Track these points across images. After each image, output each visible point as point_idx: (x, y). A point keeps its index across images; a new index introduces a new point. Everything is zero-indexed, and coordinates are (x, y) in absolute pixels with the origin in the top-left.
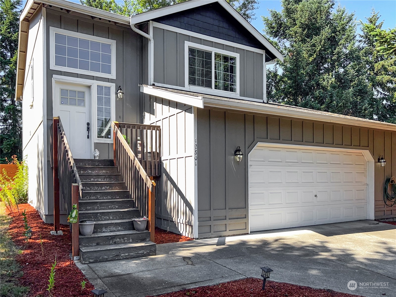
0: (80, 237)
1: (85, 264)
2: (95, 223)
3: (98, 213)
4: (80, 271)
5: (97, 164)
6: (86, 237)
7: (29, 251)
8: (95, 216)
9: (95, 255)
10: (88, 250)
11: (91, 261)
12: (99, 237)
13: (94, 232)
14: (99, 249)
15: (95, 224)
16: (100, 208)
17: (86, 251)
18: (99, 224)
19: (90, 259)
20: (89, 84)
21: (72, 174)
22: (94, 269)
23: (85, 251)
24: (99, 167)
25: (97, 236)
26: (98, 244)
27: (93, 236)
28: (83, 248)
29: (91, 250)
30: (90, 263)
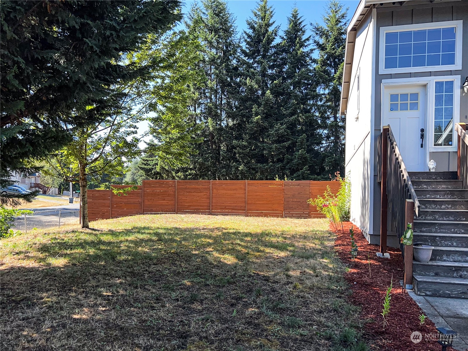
0: (415, 262)
1: (419, 295)
2: (433, 248)
3: (436, 236)
4: (415, 302)
5: (434, 178)
6: (422, 263)
7: (355, 271)
8: (433, 240)
9: (434, 287)
10: (425, 280)
11: (428, 293)
12: (438, 266)
13: (431, 260)
14: (439, 281)
15: (433, 250)
16: (439, 231)
17: (422, 280)
18: (438, 250)
19: (427, 291)
20: (425, 83)
21: (405, 189)
22: (433, 304)
23: (420, 280)
24: (437, 181)
25: (435, 264)
26: (437, 274)
27: (430, 263)
28: (418, 276)
29: (428, 280)
30: (427, 295)
